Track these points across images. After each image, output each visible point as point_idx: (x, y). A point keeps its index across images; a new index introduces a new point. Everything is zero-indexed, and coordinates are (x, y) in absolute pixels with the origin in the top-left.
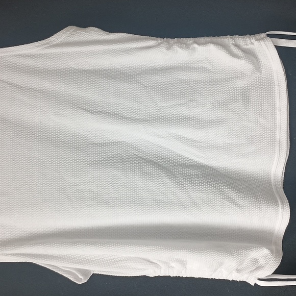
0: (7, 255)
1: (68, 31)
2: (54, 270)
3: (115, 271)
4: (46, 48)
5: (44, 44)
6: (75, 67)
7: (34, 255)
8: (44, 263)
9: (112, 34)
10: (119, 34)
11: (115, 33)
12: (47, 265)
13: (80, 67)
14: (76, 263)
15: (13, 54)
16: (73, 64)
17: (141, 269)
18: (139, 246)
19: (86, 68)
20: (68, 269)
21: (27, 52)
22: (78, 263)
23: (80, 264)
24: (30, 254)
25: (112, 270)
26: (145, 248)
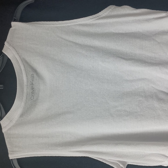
0: (73, 152)
1: (110, 8)
2: (103, 162)
3: (143, 162)
4: (97, 19)
5: (96, 17)
6: (114, 31)
7: (91, 152)
8: (97, 157)
9: (139, 9)
10: (143, 9)
11: (140, 9)
12: (99, 158)
13: (117, 31)
14: (118, 157)
15: (76, 24)
16: (112, 30)
17: (160, 161)
18: (160, 146)
19: (121, 32)
20: (112, 161)
21: (85, 22)
22: (119, 157)
23: (121, 158)
24: (88, 151)
25: (142, 162)
26: (164, 148)
